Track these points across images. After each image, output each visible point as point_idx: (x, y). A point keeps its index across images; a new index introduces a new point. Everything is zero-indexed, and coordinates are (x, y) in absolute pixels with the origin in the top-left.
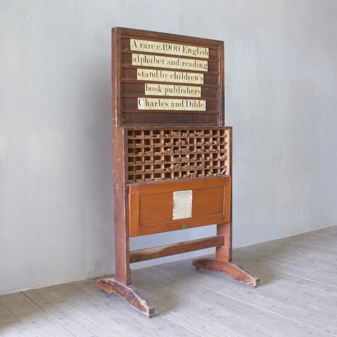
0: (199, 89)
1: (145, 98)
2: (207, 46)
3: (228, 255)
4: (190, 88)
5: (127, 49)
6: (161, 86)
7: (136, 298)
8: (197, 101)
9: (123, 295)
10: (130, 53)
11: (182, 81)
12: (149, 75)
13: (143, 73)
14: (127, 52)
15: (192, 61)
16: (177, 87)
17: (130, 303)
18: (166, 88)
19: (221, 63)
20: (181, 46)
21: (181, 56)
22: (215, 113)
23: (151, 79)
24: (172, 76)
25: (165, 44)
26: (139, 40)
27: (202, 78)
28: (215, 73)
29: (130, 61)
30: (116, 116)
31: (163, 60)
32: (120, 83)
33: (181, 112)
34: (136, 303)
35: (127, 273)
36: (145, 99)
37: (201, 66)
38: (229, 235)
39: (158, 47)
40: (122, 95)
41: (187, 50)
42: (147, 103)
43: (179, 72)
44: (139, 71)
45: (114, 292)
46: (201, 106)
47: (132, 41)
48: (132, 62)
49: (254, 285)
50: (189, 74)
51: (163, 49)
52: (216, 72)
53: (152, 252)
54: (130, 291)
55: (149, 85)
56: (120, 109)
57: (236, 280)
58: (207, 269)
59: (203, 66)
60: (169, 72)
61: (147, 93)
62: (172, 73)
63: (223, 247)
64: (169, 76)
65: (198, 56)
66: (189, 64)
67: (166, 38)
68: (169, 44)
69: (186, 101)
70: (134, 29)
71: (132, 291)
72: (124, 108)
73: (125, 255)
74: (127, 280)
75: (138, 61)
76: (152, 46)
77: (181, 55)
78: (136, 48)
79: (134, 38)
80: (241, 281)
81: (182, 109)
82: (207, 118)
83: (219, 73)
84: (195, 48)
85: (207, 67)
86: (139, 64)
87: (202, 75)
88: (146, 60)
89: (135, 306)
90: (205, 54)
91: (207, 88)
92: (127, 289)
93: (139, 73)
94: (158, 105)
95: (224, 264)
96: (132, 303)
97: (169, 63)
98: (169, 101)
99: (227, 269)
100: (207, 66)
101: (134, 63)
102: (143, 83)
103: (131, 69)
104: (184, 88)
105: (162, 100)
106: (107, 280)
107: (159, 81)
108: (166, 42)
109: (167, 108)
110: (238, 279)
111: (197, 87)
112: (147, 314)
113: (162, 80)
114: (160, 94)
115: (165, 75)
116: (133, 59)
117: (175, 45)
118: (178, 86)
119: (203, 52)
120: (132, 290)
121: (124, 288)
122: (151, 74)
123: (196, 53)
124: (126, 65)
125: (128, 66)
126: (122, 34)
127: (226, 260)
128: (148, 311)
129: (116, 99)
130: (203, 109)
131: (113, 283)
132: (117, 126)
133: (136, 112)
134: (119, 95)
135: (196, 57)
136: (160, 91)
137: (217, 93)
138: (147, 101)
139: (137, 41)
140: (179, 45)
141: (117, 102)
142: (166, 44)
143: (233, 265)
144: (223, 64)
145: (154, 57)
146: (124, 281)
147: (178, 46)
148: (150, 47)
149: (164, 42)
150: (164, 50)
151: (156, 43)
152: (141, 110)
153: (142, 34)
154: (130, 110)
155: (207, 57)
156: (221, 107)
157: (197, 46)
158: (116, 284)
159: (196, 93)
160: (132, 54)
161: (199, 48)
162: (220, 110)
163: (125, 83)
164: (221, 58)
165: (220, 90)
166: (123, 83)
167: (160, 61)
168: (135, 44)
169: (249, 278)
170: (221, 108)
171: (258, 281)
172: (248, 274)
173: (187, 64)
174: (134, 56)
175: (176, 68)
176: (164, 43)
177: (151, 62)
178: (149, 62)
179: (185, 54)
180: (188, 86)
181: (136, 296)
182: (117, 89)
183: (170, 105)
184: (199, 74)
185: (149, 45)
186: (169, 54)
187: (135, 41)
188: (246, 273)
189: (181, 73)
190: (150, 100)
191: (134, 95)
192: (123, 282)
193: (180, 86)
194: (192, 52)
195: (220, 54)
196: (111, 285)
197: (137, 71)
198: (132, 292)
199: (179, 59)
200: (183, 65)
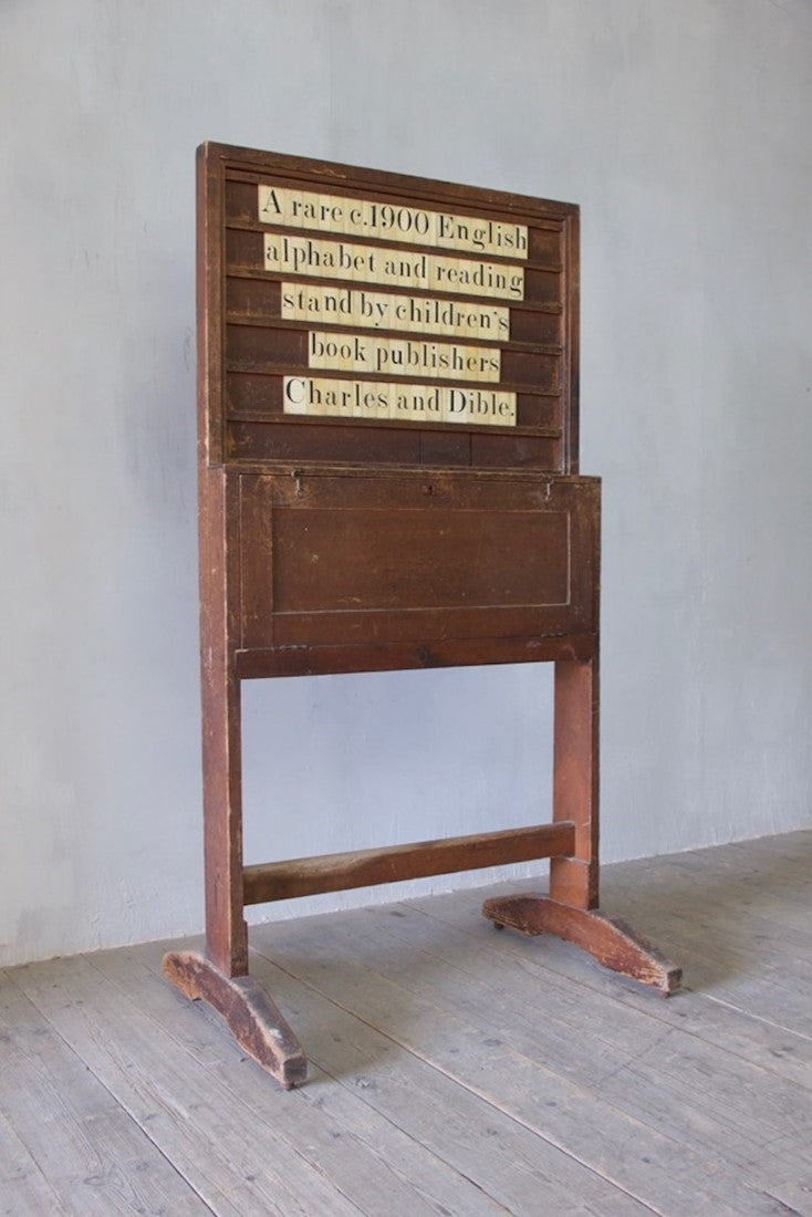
0: (495, 354)
1: (307, 376)
2: (523, 219)
3: (587, 886)
4: (462, 351)
5: (246, 218)
6: (363, 340)
7: (254, 1019)
8: (486, 395)
9: (221, 1009)
10: (258, 231)
11: (433, 328)
12: (322, 305)
13: (300, 296)
14: (247, 227)
15: (471, 267)
16: (417, 347)
17: (238, 1037)
18: (379, 350)
19: (567, 276)
20: (434, 217)
21: (432, 248)
22: (547, 435)
23: (329, 317)
24: (401, 311)
25: (380, 207)
26: (288, 192)
27: (503, 321)
28: (548, 308)
29: (259, 256)
30: (207, 431)
31: (371, 259)
32: (222, 325)
33: (429, 427)
34: (253, 1037)
35: (233, 934)
36: (307, 381)
37: (501, 282)
38: (589, 823)
39: (355, 214)
40: (231, 366)
41: (453, 228)
42: (315, 395)
43: (426, 300)
44: (288, 289)
45: (200, 994)
46: (501, 411)
47: (264, 192)
48: (263, 262)
49: (662, 989)
50: (459, 307)
51: (371, 223)
52: (553, 305)
53: (327, 870)
54: (239, 996)
55: (321, 337)
56: (219, 409)
57: (608, 967)
58: (523, 929)
59: (510, 283)
60: (392, 297)
61: (315, 361)
62: (404, 301)
63: (571, 859)
64: (391, 312)
65: (490, 249)
66: (462, 276)
67: (379, 188)
68: (393, 207)
69: (450, 393)
70: (270, 153)
71: (244, 997)
72: (237, 406)
73: (229, 878)
74: (233, 960)
75: (283, 258)
76: (333, 212)
77: (433, 244)
78: (278, 215)
79: (269, 184)
80: (623, 973)
81: (435, 416)
82: (522, 449)
83: (561, 308)
84: (480, 224)
85: (521, 287)
86: (288, 268)
87: (504, 313)
88: (314, 256)
89: (249, 1045)
90: (515, 242)
91: (522, 355)
92: (231, 989)
93: (288, 298)
94: (351, 401)
95: (571, 916)
96: (242, 1035)
97: (390, 270)
98: (392, 391)
99: (580, 930)
100: (522, 283)
101: (270, 265)
102: (302, 329)
103: (260, 284)
104: (445, 350)
105: (366, 387)
106: (185, 955)
107: (357, 324)
108: (380, 202)
109: (382, 414)
110: (614, 965)
111: (486, 350)
112: (279, 1075)
113: (365, 321)
114: (359, 366)
115: (379, 305)
116: (266, 252)
117: (411, 210)
118: (422, 344)
119: (510, 239)
120: (245, 993)
121: (225, 985)
122: (331, 302)
123: (485, 239)
124: (243, 270)
125: (251, 272)
126: (227, 168)
127: (580, 903)
128: (282, 1068)
129: (207, 376)
130: (507, 419)
131: (199, 965)
132: (208, 464)
133: (277, 420)
134: (218, 363)
135: (483, 252)
136: (359, 356)
137: (554, 372)
138: (314, 388)
139: (280, 193)
140: (427, 213)
141: (210, 387)
142: (382, 206)
143: (599, 918)
144: (577, 279)
145: (341, 247)
146: (225, 961)
147: (422, 214)
148: (328, 215)
149: (373, 201)
150: (374, 225)
151: (347, 201)
152: (292, 416)
153: (298, 171)
154: (257, 413)
155: (522, 254)
156: (566, 415)
157: (486, 218)
158: (205, 968)
159: (482, 370)
160: (262, 233)
161: (495, 225)
162: (563, 426)
163: (236, 325)
164: (570, 259)
165: (564, 361)
166: (231, 326)
167: (359, 260)
168: (275, 203)
169: (646, 964)
170: (566, 420)
171: (675, 976)
172: (644, 953)
173: (452, 273)
174: (270, 240)
175: (415, 286)
176: (373, 204)
177: (328, 262)
178: (321, 262)
179: (446, 243)
180: (454, 343)
181: (254, 1013)
182: (209, 343)
183: (393, 403)
184: (495, 309)
185: (323, 208)
186: (393, 239)
187: (273, 193)
188: (639, 949)
189: (433, 302)
190: (324, 385)
191: (270, 367)
192: (223, 964)
193: (430, 345)
194: (471, 235)
195: (567, 246)
196: (194, 973)
197: (280, 289)
198: (242, 1000)
199: (427, 256)
200: (439, 278)
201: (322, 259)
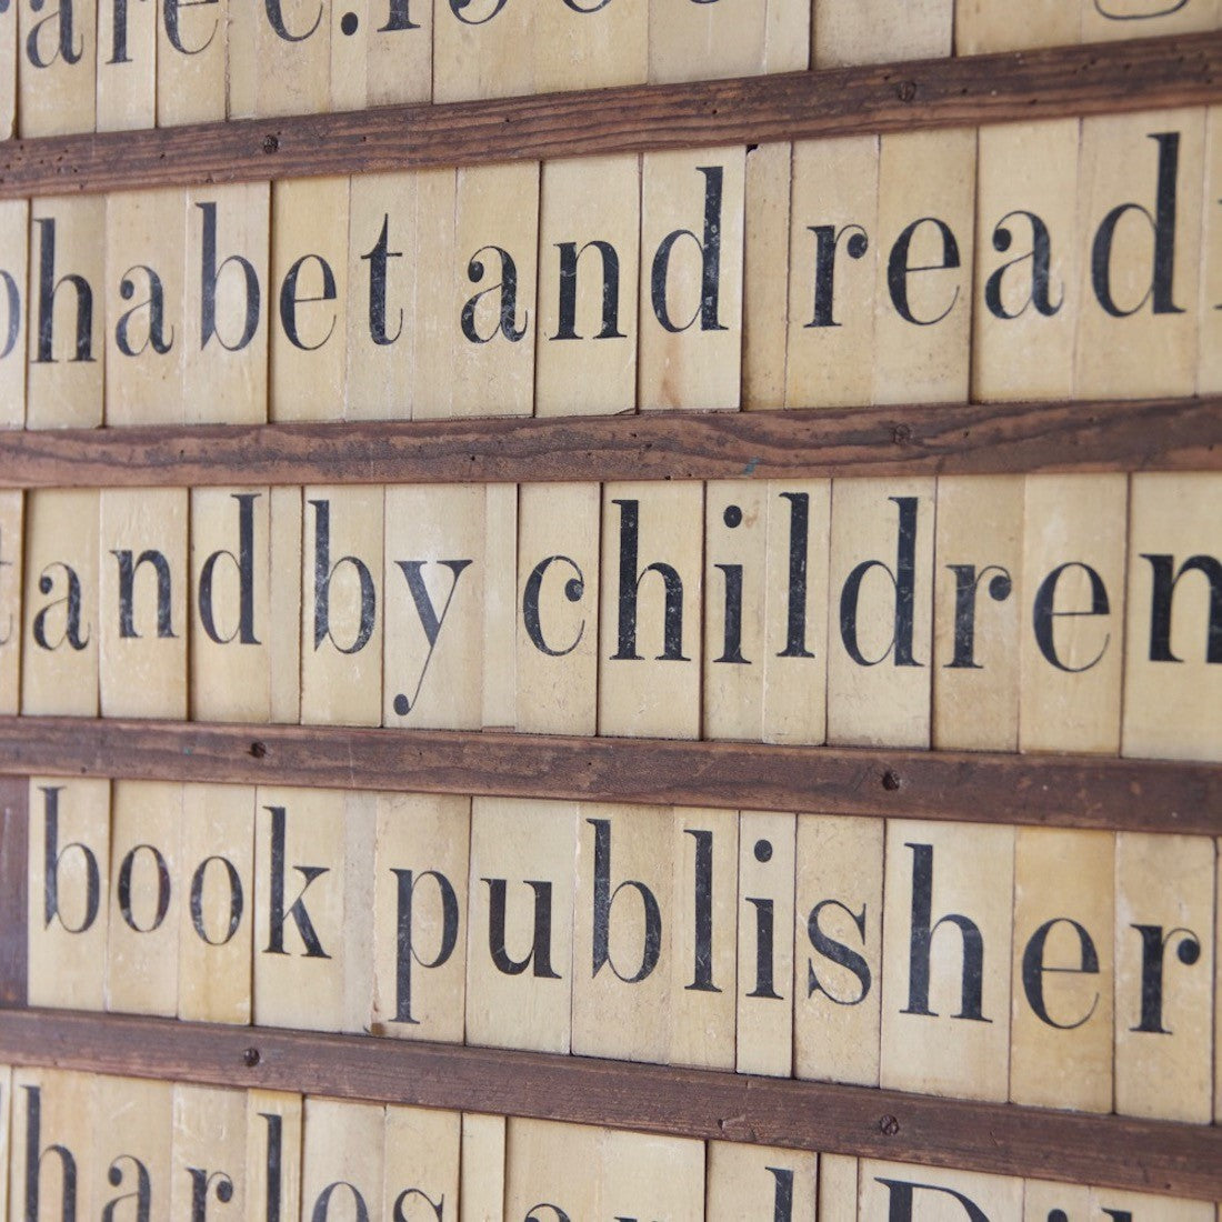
31: (378, 258)
43: (725, 494)
97: (488, 314)
138: (45, 1141)
159: (1151, 1020)
189: (767, 503)
200: (824, 315)
201: (109, 308)
